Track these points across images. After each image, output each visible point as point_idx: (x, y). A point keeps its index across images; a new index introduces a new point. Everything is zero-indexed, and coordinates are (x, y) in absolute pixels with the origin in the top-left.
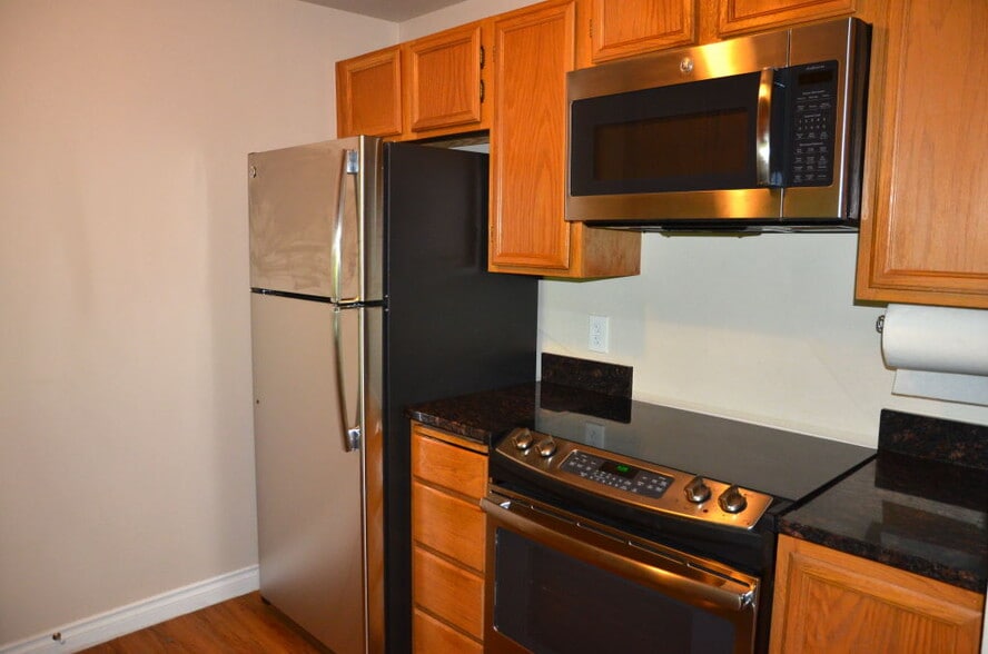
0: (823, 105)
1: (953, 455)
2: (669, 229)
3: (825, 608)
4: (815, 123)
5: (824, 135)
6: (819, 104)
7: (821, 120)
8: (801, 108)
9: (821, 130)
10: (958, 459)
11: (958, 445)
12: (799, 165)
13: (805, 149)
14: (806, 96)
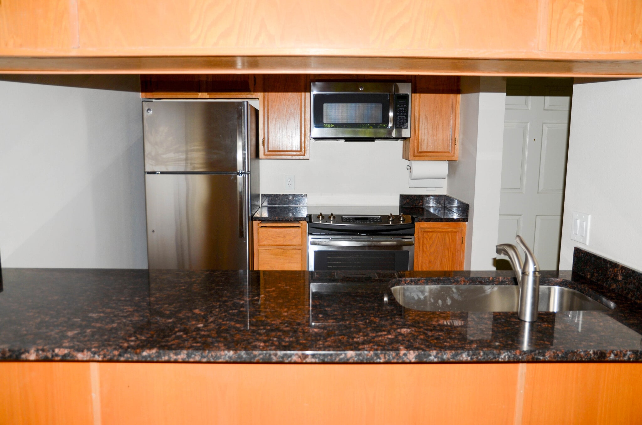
0: (405, 106)
1: (419, 204)
2: (347, 140)
3: (428, 239)
4: (402, 111)
5: (405, 114)
6: (403, 105)
7: (404, 110)
8: (398, 106)
9: (404, 113)
10: (421, 205)
11: (421, 201)
12: (398, 122)
13: (400, 117)
14: (400, 102)
